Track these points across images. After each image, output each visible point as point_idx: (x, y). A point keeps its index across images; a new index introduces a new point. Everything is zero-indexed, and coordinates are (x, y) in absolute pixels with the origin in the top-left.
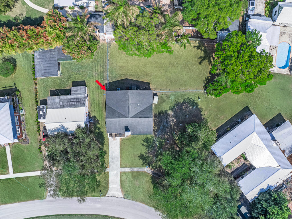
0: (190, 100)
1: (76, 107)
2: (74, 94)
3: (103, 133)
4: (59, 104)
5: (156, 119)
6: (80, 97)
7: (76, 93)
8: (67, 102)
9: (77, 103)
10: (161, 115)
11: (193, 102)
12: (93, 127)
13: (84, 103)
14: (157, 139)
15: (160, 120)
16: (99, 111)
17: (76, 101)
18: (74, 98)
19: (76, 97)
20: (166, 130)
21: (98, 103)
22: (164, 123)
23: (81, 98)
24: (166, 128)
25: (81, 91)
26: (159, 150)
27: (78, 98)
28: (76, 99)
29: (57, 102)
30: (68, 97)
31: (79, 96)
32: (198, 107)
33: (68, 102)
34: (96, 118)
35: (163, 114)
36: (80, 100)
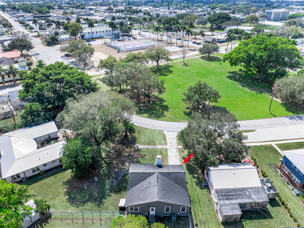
0: (76, 204)
1: (227, 189)
2: (234, 204)
3: (189, 174)
4: (249, 192)
5: (125, 185)
6: (225, 201)
7: (233, 206)
8: (241, 195)
9: (226, 193)
10: (119, 190)
11: (73, 202)
12: (202, 178)
13: (218, 193)
14: (127, 168)
15: (121, 185)
16: (197, 194)
17: (228, 196)
18: (233, 200)
19: (231, 200)
20: (115, 176)
21: (201, 203)
22: (117, 182)
23: (223, 199)
24: (114, 177)
25: (226, 209)
26: (126, 160)
27: (226, 199)
28: (230, 198)
29: (254, 195)
30: (241, 201)
31: (227, 202)
32: (68, 197)
33: (239, 195)
34: (200, 187)
35: (115, 191)
36: (224, 197)
